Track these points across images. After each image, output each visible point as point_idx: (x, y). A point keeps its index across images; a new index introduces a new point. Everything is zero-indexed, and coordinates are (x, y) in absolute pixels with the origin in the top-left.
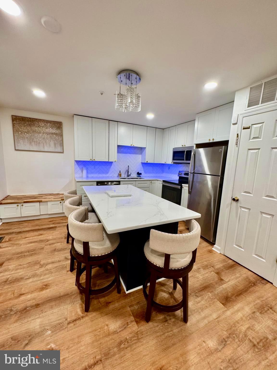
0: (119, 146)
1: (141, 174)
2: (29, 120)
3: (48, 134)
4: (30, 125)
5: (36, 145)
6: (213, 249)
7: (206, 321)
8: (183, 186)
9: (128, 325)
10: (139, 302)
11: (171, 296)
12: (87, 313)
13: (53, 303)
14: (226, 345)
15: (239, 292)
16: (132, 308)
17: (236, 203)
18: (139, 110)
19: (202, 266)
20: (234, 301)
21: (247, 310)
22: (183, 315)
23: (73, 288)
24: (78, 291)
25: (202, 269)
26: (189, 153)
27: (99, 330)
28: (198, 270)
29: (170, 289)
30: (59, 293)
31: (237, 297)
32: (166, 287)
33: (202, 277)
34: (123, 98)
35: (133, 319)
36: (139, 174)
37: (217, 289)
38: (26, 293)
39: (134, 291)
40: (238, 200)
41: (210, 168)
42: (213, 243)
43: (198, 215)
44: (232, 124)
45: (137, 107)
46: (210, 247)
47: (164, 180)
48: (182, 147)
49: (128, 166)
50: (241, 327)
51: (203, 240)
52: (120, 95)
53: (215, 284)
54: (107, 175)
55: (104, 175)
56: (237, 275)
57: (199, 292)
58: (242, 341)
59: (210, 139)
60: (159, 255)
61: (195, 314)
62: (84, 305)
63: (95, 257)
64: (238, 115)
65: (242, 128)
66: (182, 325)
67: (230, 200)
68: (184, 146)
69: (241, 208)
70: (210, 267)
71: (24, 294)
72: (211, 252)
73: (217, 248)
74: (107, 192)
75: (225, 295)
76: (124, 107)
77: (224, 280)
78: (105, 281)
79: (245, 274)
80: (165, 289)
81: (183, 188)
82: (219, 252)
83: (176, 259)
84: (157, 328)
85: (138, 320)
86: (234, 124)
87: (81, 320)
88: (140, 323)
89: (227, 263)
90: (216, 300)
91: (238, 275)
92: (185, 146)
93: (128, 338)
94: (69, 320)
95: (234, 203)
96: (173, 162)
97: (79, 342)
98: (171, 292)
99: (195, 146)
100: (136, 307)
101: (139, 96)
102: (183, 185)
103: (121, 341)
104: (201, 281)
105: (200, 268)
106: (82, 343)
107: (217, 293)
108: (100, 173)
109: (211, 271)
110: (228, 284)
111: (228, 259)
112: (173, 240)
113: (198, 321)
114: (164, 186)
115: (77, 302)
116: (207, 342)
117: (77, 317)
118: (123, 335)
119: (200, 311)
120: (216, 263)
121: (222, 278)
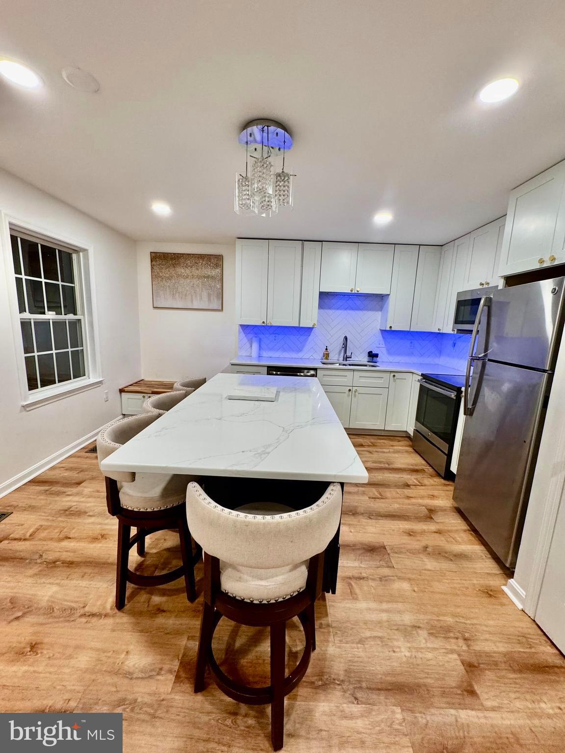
0: (322, 295)
1: (377, 355)
2: (173, 257)
3: (199, 277)
5: (182, 297)
6: (504, 588)
8: (463, 393)
9: (158, 674)
13: (88, 570)
16: (190, 644)
19: (432, 622)
25: (423, 633)
27: (109, 654)
28: (409, 629)
30: (108, 556)
33: (408, 654)
35: (176, 668)
36: (372, 356)
37: (434, 711)
42: (508, 572)
46: (496, 580)
47: (424, 373)
48: (480, 287)
49: (346, 338)
51: (487, 552)
53: (437, 691)
54: (300, 355)
55: (294, 355)
56: (543, 705)
57: (369, 689)
59: (541, 260)
70: (457, 638)
72: (491, 596)
73: (515, 591)
75: (450, 743)
77: (479, 699)
81: (462, 399)
82: (520, 607)
84: (204, 719)
85: (182, 676)
87: (101, 619)
88: (182, 684)
89: (529, 650)
90: (406, 741)
92: (488, 284)
96: (457, 330)
99: (503, 282)
103: (124, 700)
104: (395, 664)
105: (419, 627)
107: (425, 721)
109: (452, 651)
114: (422, 388)
118: (136, 689)
120: (487, 636)
121: (476, 687)
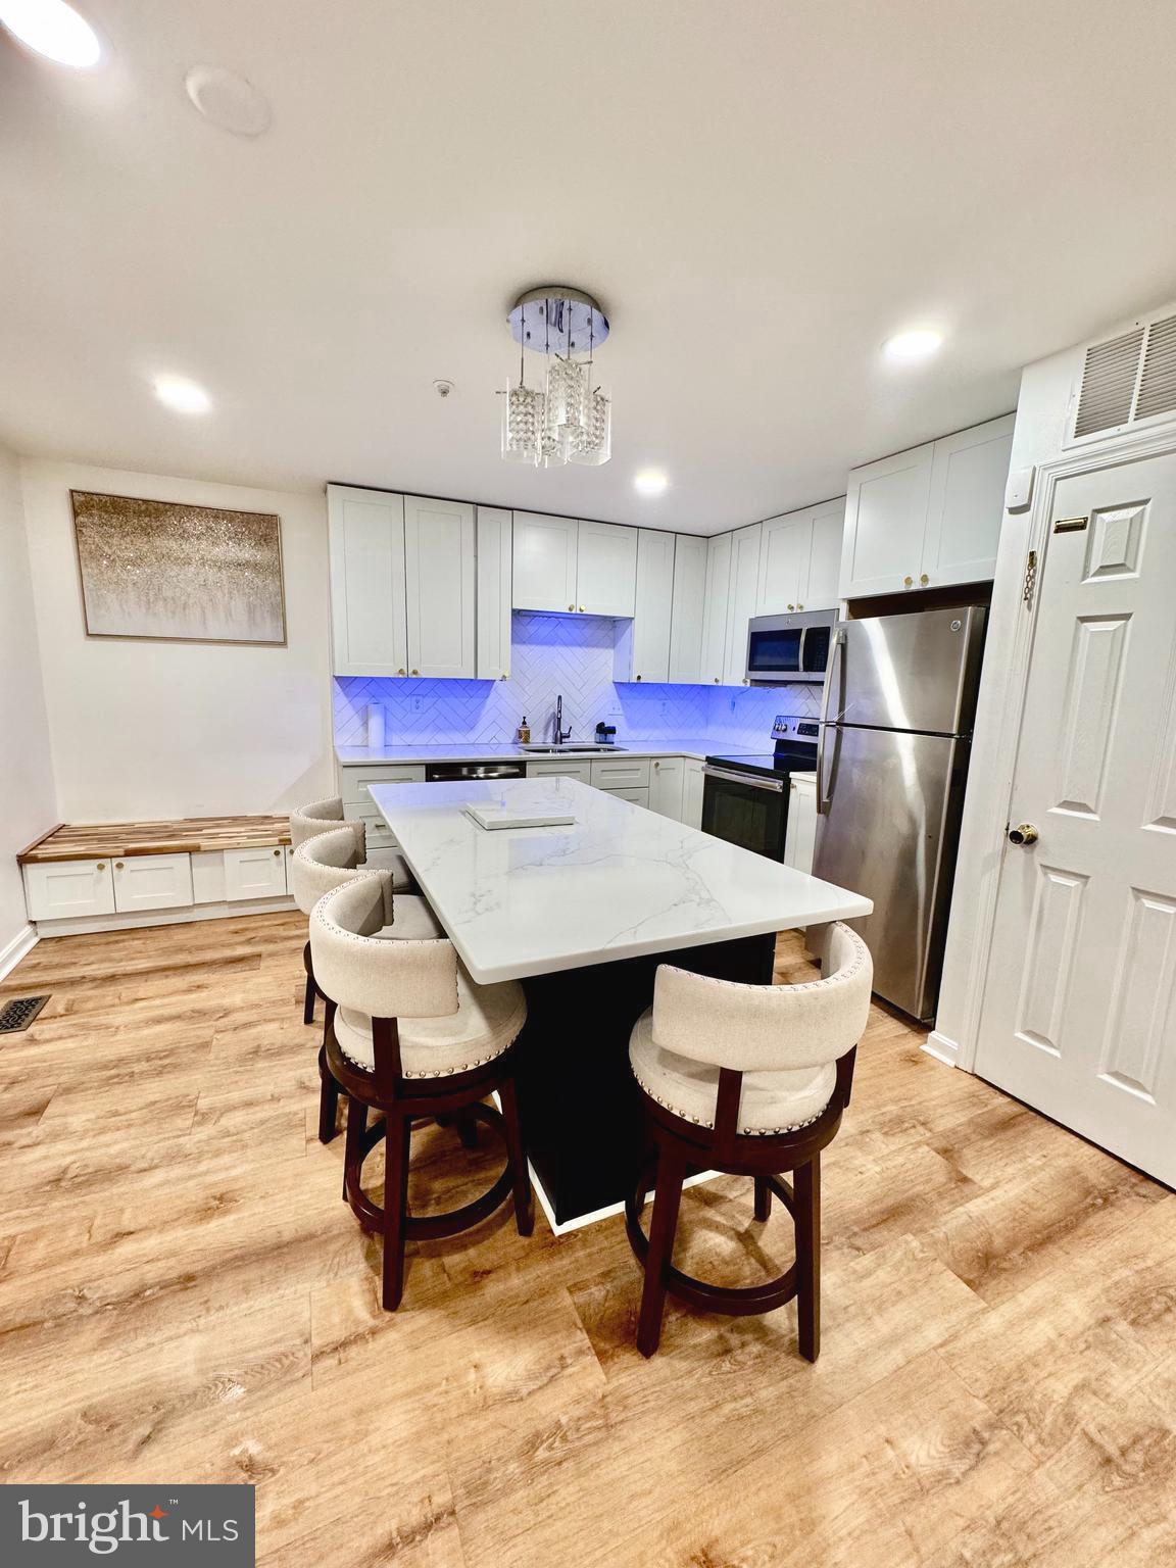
0: (517, 614)
1: (612, 730)
2: (143, 507)
3: (222, 565)
4: (146, 531)
5: (174, 613)
6: (924, 1048)
7: (896, 1356)
8: (793, 782)
9: (563, 1367)
10: (610, 1271)
11: (746, 1247)
12: (393, 1314)
13: (251, 1273)
14: (984, 1458)
15: (1038, 1232)
16: (581, 1297)
17: (1025, 852)
18: (605, 455)
19: (876, 1120)
20: (1016, 1271)
21: (1077, 1310)
22: (796, 1327)
23: (333, 1209)
24: (355, 1223)
25: (877, 1136)
26: (818, 638)
27: (444, 1387)
28: (859, 1137)
29: (740, 1218)
30: (274, 1230)
31: (1030, 1254)
32: (725, 1207)
33: (878, 1169)
34: (533, 407)
35: (587, 1343)
36: (604, 730)
37: (944, 1218)
38: (141, 1230)
39: (589, 1226)
40: (1032, 840)
41: (912, 705)
42: (924, 1025)
43: (860, 904)
44: (1006, 511)
45: (593, 445)
46: (912, 1042)
47: (711, 755)
48: (789, 612)
49: (560, 697)
50: (1052, 1380)
51: (880, 1010)
52: (523, 395)
53: (933, 1196)
54: (472, 737)
55: (458, 738)
56: (1030, 1161)
57: (865, 1230)
58: (1053, 1441)
59: (909, 578)
60: (692, 1076)
61: (848, 1326)
62: (379, 1283)
63: (422, 1083)
64: (1035, 469)
65: (1053, 528)
66: (796, 1372)
67: (999, 839)
68: (799, 611)
69: (1045, 874)
70: (914, 1127)
71: (132, 1233)
72: (916, 1063)
73: (940, 1045)
74: (472, 807)
75: (979, 1244)
76: (539, 444)
77: (975, 1183)
78: (466, 1180)
79: (1066, 1155)
80: (719, 1219)
81: (792, 791)
82: (952, 1064)
83: (763, 1093)
84: (689, 1383)
85: (608, 1347)
86: (1014, 511)
87: (367, 1342)
88: (616, 1360)
89: (985, 1109)
90: (939, 1266)
91: (1034, 1160)
92: (801, 607)
93: (564, 1420)
94: (317, 1342)
95: (1017, 851)
96: (752, 680)
97: (362, 1435)
98: (747, 1231)
99: (844, 608)
100: (598, 1293)
101: (602, 399)
102: (792, 775)
103: (537, 1435)
104: (872, 1187)
105: (868, 1131)
106: (375, 1440)
107: (942, 1235)
108: (438, 729)
109: (919, 1144)
110: (992, 1199)
111: (991, 1089)
112: (755, 1013)
113: (863, 1356)
114: (709, 781)
115: (350, 1270)
116: (904, 1445)
117: (353, 1330)
118: (543, 1410)
119: (870, 1310)
120: (940, 1111)
121: (965, 1172)
